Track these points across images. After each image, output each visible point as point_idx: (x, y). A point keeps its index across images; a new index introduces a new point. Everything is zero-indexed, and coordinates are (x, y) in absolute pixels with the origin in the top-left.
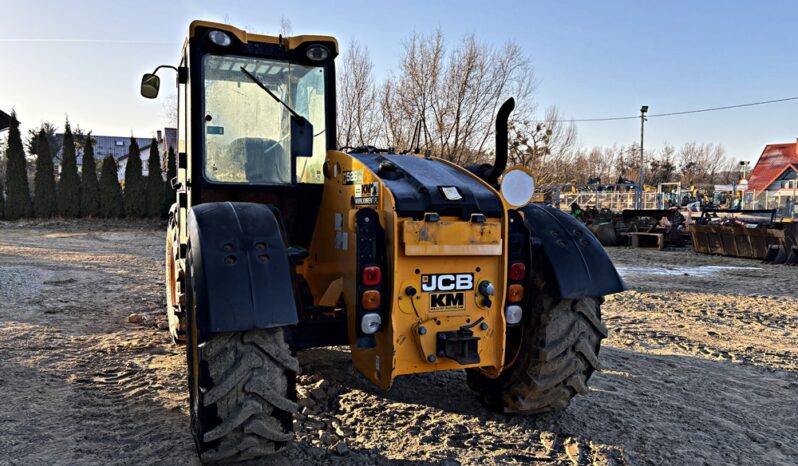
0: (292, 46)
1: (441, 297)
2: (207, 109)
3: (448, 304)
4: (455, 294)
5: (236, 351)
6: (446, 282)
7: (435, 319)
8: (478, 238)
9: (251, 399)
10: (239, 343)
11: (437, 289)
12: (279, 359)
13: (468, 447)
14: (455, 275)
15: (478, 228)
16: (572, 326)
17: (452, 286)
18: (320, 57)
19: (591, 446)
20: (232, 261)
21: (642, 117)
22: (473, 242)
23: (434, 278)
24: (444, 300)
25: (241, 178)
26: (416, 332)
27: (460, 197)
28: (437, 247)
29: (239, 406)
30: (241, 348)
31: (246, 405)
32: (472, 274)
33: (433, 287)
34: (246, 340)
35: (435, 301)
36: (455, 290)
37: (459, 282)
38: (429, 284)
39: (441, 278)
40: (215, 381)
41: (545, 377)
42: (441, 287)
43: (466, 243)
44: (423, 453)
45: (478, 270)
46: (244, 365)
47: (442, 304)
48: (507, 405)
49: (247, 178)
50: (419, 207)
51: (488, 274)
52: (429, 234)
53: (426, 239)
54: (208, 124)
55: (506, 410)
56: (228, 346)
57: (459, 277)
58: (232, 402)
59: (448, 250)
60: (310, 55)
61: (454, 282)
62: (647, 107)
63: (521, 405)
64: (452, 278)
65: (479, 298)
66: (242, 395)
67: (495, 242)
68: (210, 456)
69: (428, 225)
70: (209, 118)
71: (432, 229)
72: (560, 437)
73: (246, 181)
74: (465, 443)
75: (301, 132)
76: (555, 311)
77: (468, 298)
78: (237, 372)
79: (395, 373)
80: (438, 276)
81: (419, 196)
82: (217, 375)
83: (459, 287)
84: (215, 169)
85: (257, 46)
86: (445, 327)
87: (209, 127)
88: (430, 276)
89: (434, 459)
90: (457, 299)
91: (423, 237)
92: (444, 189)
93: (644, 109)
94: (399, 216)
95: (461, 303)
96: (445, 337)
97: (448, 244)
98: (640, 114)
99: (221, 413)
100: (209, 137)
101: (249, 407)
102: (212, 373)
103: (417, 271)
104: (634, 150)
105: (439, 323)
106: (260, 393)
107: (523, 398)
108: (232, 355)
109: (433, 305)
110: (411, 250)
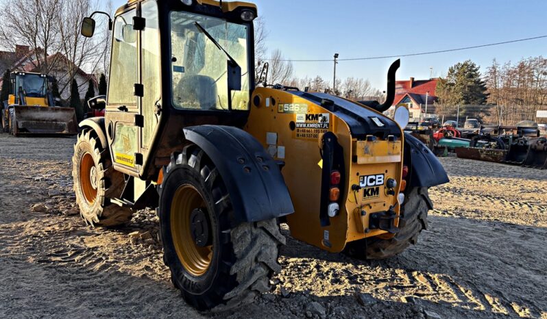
0: (231, 9)
1: (369, 190)
2: (173, 53)
3: (372, 195)
4: (375, 188)
5: (252, 234)
6: (372, 181)
7: (368, 205)
8: (391, 152)
9: (259, 266)
10: (253, 228)
11: (367, 185)
12: (277, 237)
13: (362, 284)
14: (375, 175)
15: (391, 144)
16: (419, 203)
17: (374, 183)
18: (249, 18)
19: (430, 275)
20: (248, 171)
21: (335, 60)
22: (389, 154)
23: (366, 177)
24: (370, 192)
25: (197, 105)
26: (358, 214)
27: (382, 125)
28: (372, 158)
29: (252, 272)
30: (255, 231)
31: (257, 271)
32: (384, 174)
33: (365, 185)
34: (259, 225)
35: (366, 193)
36: (375, 185)
37: (377, 180)
38: (363, 183)
39: (370, 177)
40: (238, 256)
41: (401, 235)
42: (369, 184)
43: (385, 155)
44: (338, 290)
45: (386, 171)
46: (258, 243)
47: (369, 195)
48: (369, 254)
49: (201, 106)
50: (362, 132)
51: (391, 174)
52: (369, 149)
53: (368, 153)
54: (174, 64)
55: (368, 258)
56: (246, 230)
57: (378, 176)
58: (248, 270)
59: (378, 159)
60: (243, 17)
61: (375, 180)
62: (338, 55)
63: (382, 254)
64: (374, 177)
65: (386, 190)
66: (254, 264)
67: (398, 154)
68: (220, 309)
69: (369, 143)
70: (175, 60)
71: (371, 146)
72: (409, 272)
73: (199, 107)
74: (358, 281)
75: (234, 72)
76: (411, 195)
77: (382, 190)
78: (254, 248)
79: (347, 241)
80: (367, 176)
81: (360, 124)
82: (239, 252)
83: (377, 183)
84: (180, 98)
85: (205, 6)
86: (375, 209)
87: (174, 66)
88: (364, 177)
89: (349, 294)
90: (375, 191)
91: (366, 151)
92: (373, 119)
93: (336, 56)
94: (353, 138)
95: (378, 194)
96: (376, 216)
97: (379, 155)
98: (334, 58)
99: (239, 279)
100: (174, 74)
101: (259, 272)
102: (236, 251)
103: (358, 174)
104: (317, 81)
105: (371, 207)
106: (266, 262)
107: (384, 249)
108: (249, 236)
109: (365, 196)
110: (360, 160)
